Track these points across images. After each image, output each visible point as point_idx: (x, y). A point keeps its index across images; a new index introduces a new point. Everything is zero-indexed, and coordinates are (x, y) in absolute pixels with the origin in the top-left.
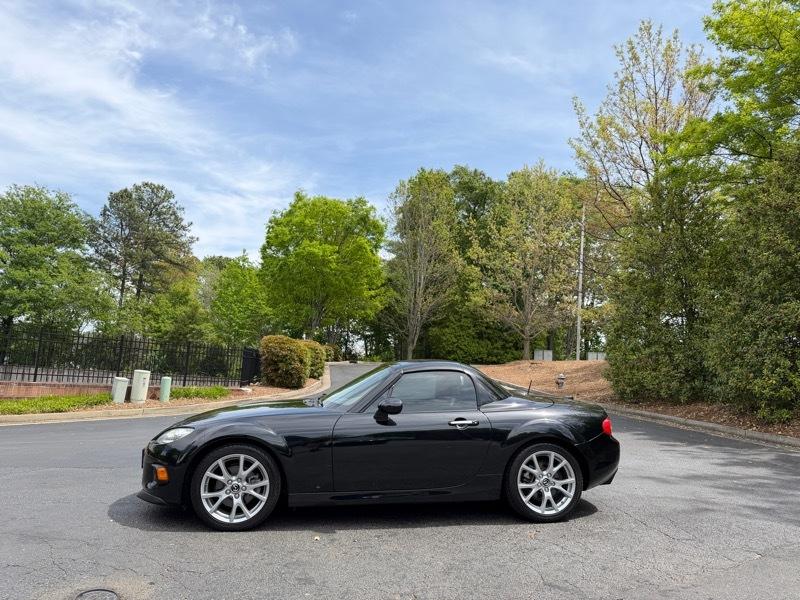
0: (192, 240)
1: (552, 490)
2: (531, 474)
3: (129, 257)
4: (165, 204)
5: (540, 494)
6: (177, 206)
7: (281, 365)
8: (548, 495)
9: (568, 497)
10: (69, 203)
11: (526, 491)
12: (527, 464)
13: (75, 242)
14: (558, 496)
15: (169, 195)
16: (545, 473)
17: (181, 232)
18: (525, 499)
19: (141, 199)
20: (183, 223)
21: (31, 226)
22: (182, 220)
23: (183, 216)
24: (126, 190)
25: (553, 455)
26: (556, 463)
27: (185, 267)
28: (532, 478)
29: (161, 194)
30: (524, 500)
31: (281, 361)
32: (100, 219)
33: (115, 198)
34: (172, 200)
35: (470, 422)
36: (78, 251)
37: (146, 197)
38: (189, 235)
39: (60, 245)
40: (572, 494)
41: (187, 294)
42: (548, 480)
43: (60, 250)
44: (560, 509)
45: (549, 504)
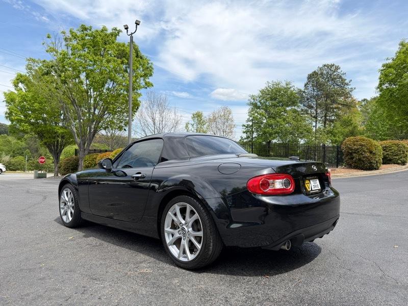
0: (352, 90)
3: (318, 105)
4: (335, 73)
6: (342, 73)
7: (354, 155)
10: (291, 86)
13: (294, 103)
15: (337, 68)
17: (346, 86)
19: (322, 74)
20: (346, 82)
21: (275, 99)
22: (345, 80)
23: (345, 78)
24: (315, 72)
27: (349, 106)
29: (333, 69)
31: (355, 153)
32: (303, 89)
33: (310, 77)
34: (339, 71)
36: (296, 108)
37: (325, 72)
38: (350, 87)
39: (288, 106)
41: (351, 120)
43: (288, 109)
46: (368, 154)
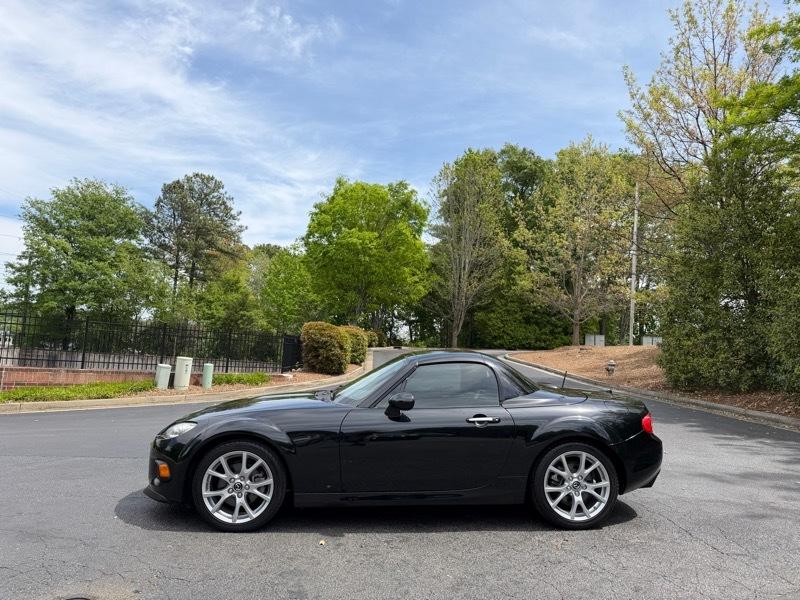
0: (241, 229)
1: (583, 494)
2: (560, 477)
3: (182, 247)
4: (215, 194)
5: (569, 498)
6: (227, 196)
7: (321, 351)
8: (578, 499)
9: (601, 502)
10: (126, 196)
11: (554, 495)
12: (556, 466)
13: (131, 233)
14: (590, 501)
15: (218, 186)
16: (575, 475)
17: (231, 221)
18: (553, 504)
19: (191, 189)
20: (233, 212)
21: (91, 218)
22: (231, 209)
23: (233, 206)
24: (178, 182)
25: (584, 456)
26: (587, 465)
27: (236, 255)
28: (561, 481)
29: (212, 185)
30: (551, 504)
31: (322, 348)
32: (153, 210)
33: (171, 189)
34: (221, 190)
35: (491, 419)
36: (134, 242)
37: (196, 187)
38: (238, 223)
39: (118, 236)
40: (606, 499)
41: (237, 282)
42: (578, 484)
43: (118, 241)
44: (592, 515)
45: (579, 509)
46: (338, 351)
